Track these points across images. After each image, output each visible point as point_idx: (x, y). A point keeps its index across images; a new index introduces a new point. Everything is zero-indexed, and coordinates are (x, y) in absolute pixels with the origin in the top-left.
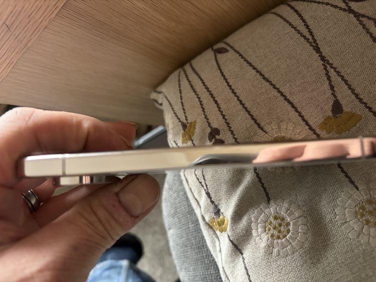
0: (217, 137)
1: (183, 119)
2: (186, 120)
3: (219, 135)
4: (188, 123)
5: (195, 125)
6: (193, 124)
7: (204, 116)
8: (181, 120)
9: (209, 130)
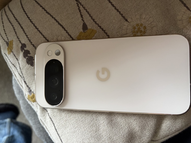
0: (25, 49)
1: (6, 39)
2: (8, 40)
3: (26, 48)
4: (9, 42)
5: (13, 43)
6: (11, 43)
7: (16, 37)
8: (5, 40)
9: (20, 45)
